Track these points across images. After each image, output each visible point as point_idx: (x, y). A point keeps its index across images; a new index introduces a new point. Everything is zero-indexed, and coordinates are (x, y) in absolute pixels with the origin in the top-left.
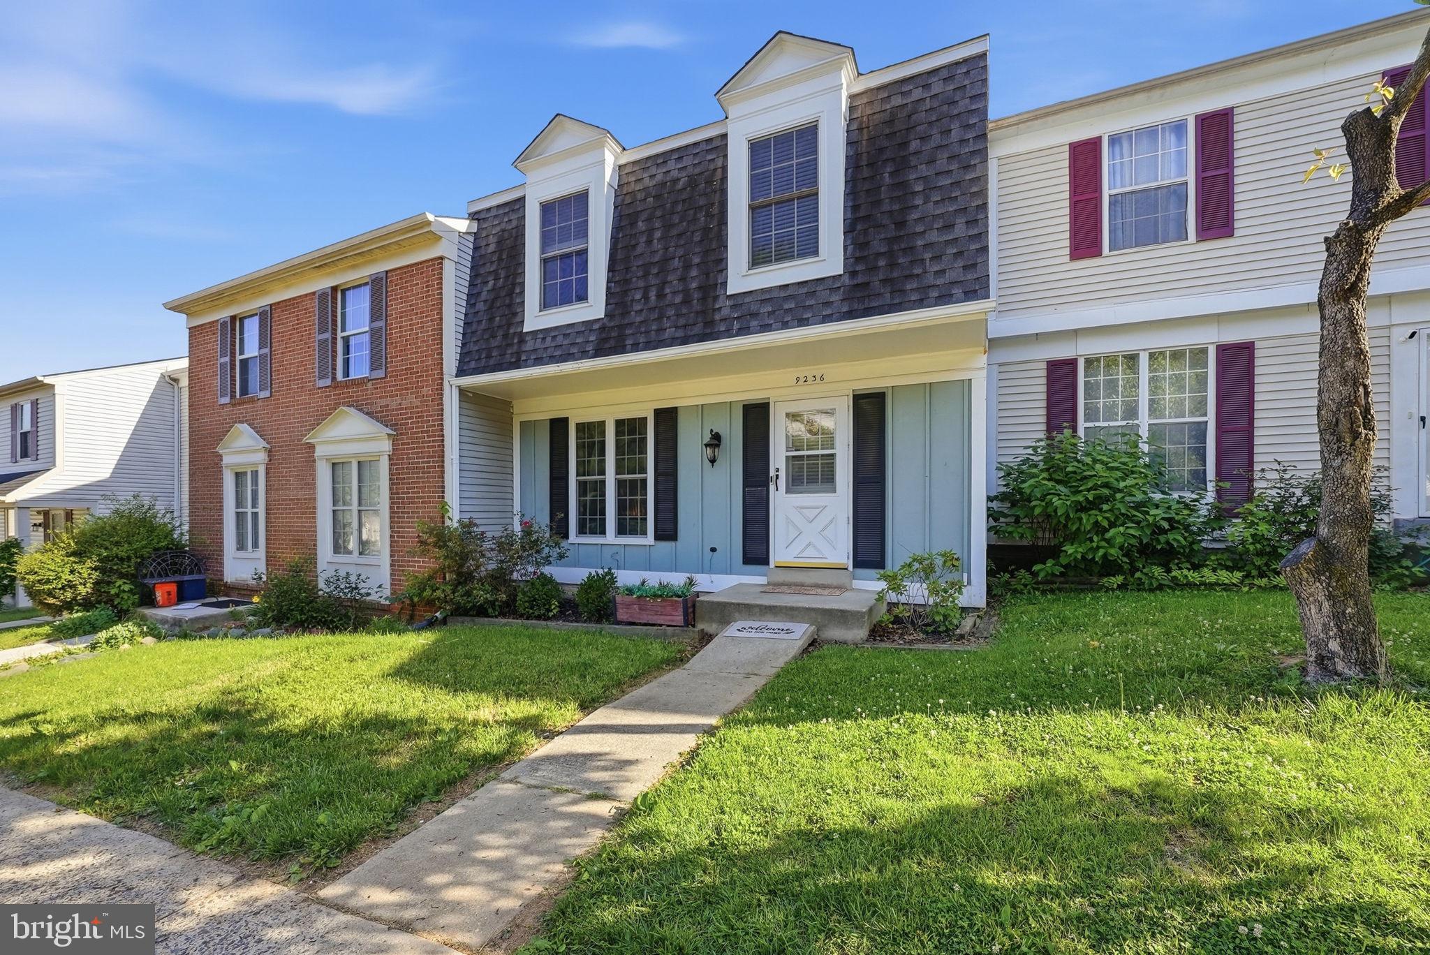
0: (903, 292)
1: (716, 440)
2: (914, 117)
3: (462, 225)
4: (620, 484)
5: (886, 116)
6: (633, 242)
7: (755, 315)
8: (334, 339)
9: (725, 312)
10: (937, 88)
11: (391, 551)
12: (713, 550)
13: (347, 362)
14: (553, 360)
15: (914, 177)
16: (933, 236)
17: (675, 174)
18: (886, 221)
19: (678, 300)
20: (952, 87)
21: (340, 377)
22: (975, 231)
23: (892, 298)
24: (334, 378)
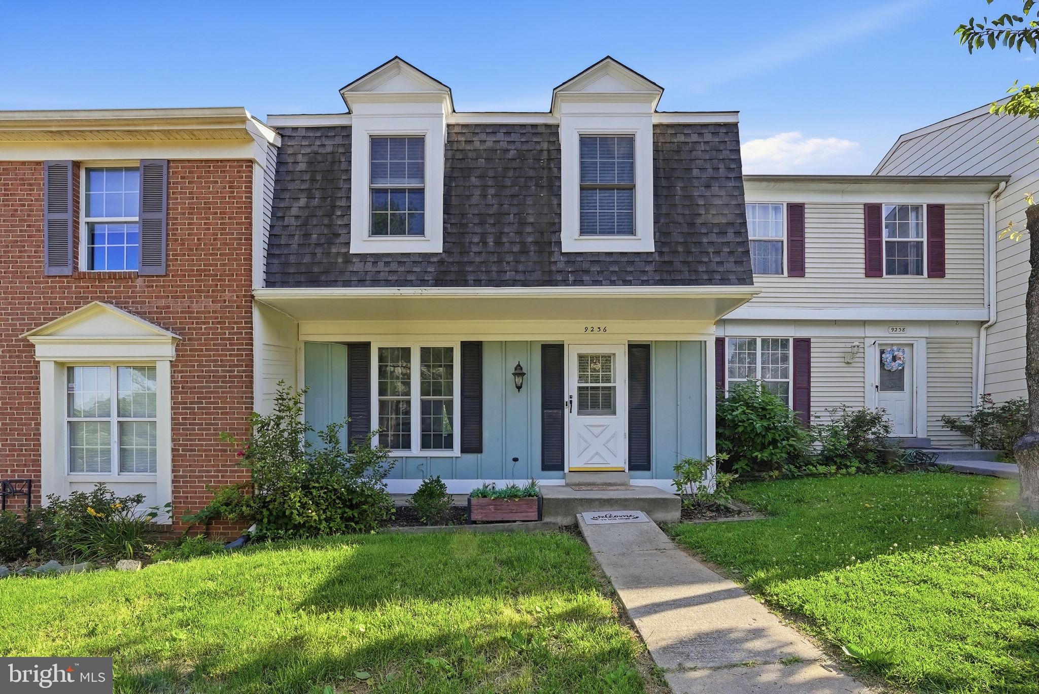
0: (696, 271)
1: (519, 372)
2: (694, 153)
3: (271, 136)
4: (425, 405)
5: (675, 147)
6: (467, 193)
7: (587, 272)
8: (76, 224)
9: (560, 266)
10: (708, 137)
11: (174, 466)
12: (515, 460)
13: (92, 253)
14: (388, 283)
15: (698, 194)
16: (714, 238)
17: (504, 145)
18: (680, 219)
19: (516, 249)
20: (717, 140)
21: (83, 266)
22: (740, 240)
23: (690, 276)
24: (76, 268)
